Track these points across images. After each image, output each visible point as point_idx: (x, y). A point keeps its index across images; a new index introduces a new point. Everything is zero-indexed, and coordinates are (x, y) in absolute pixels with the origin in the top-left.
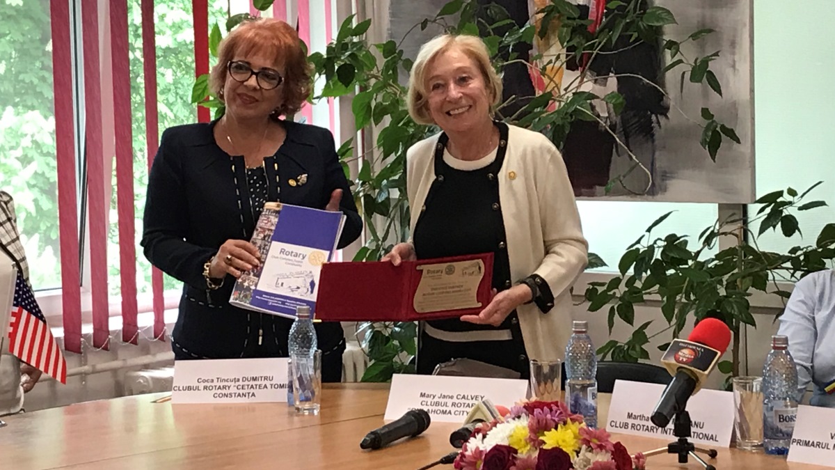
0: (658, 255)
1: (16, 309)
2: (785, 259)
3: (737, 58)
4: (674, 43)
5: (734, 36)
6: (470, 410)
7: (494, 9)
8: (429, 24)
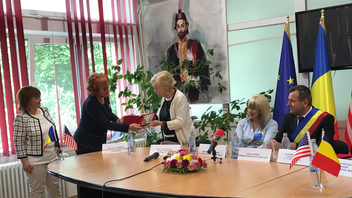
0: (209, 116)
1: (65, 134)
2: (238, 115)
3: (226, 71)
4: (212, 68)
5: (225, 66)
6: (168, 152)
7: (171, 63)
8: (157, 66)
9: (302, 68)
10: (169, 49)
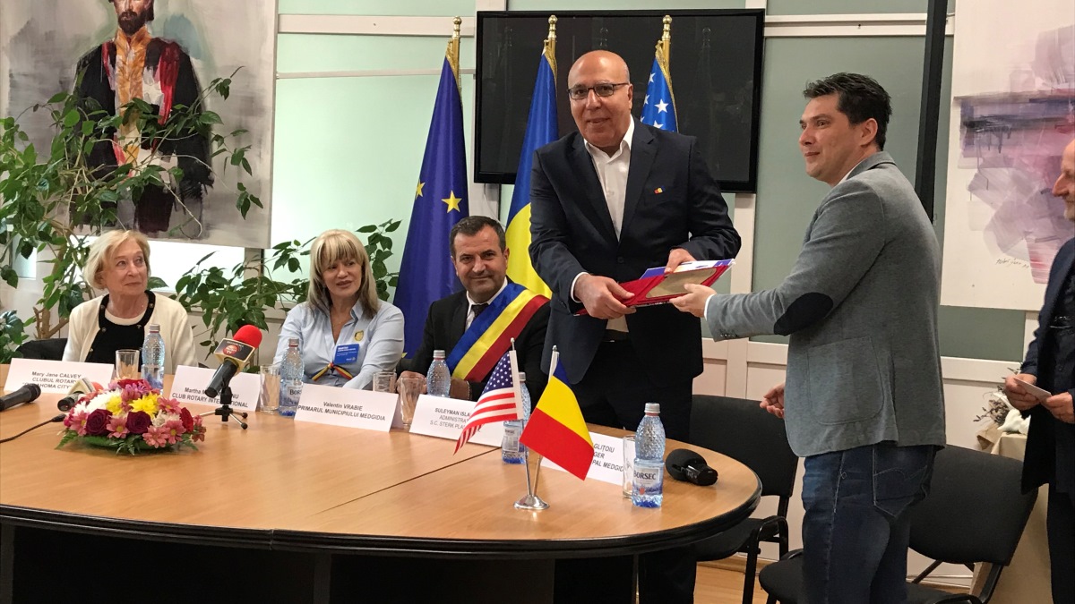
0: (203, 280)
3: (262, 151)
4: (221, 137)
5: (261, 136)
7: (90, 102)
8: (39, 108)
9: (484, 170)
10: (85, 58)
